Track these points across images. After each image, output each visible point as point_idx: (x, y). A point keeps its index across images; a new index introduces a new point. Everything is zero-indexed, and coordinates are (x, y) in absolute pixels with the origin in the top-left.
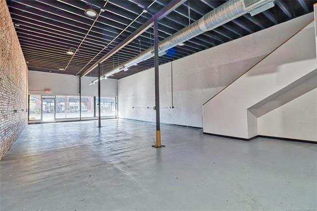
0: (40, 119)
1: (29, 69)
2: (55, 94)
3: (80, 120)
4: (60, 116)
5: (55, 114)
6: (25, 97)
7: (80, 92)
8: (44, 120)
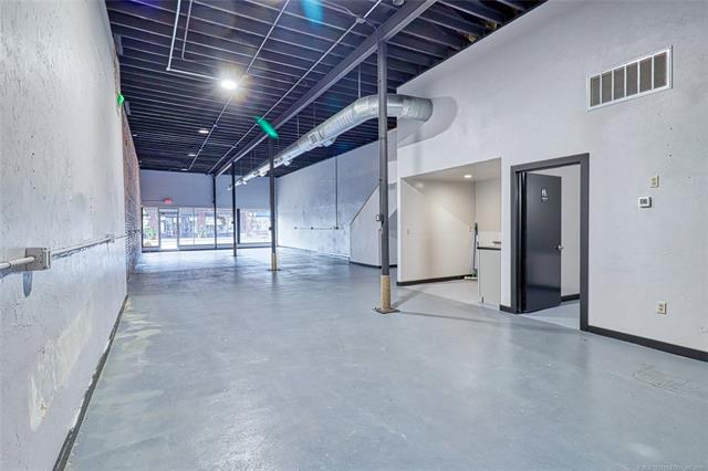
0: (157, 244)
1: (141, 168)
2: (177, 206)
3: (216, 249)
4: (184, 242)
5: (178, 237)
6: (139, 212)
7: (214, 202)
8: (163, 247)
